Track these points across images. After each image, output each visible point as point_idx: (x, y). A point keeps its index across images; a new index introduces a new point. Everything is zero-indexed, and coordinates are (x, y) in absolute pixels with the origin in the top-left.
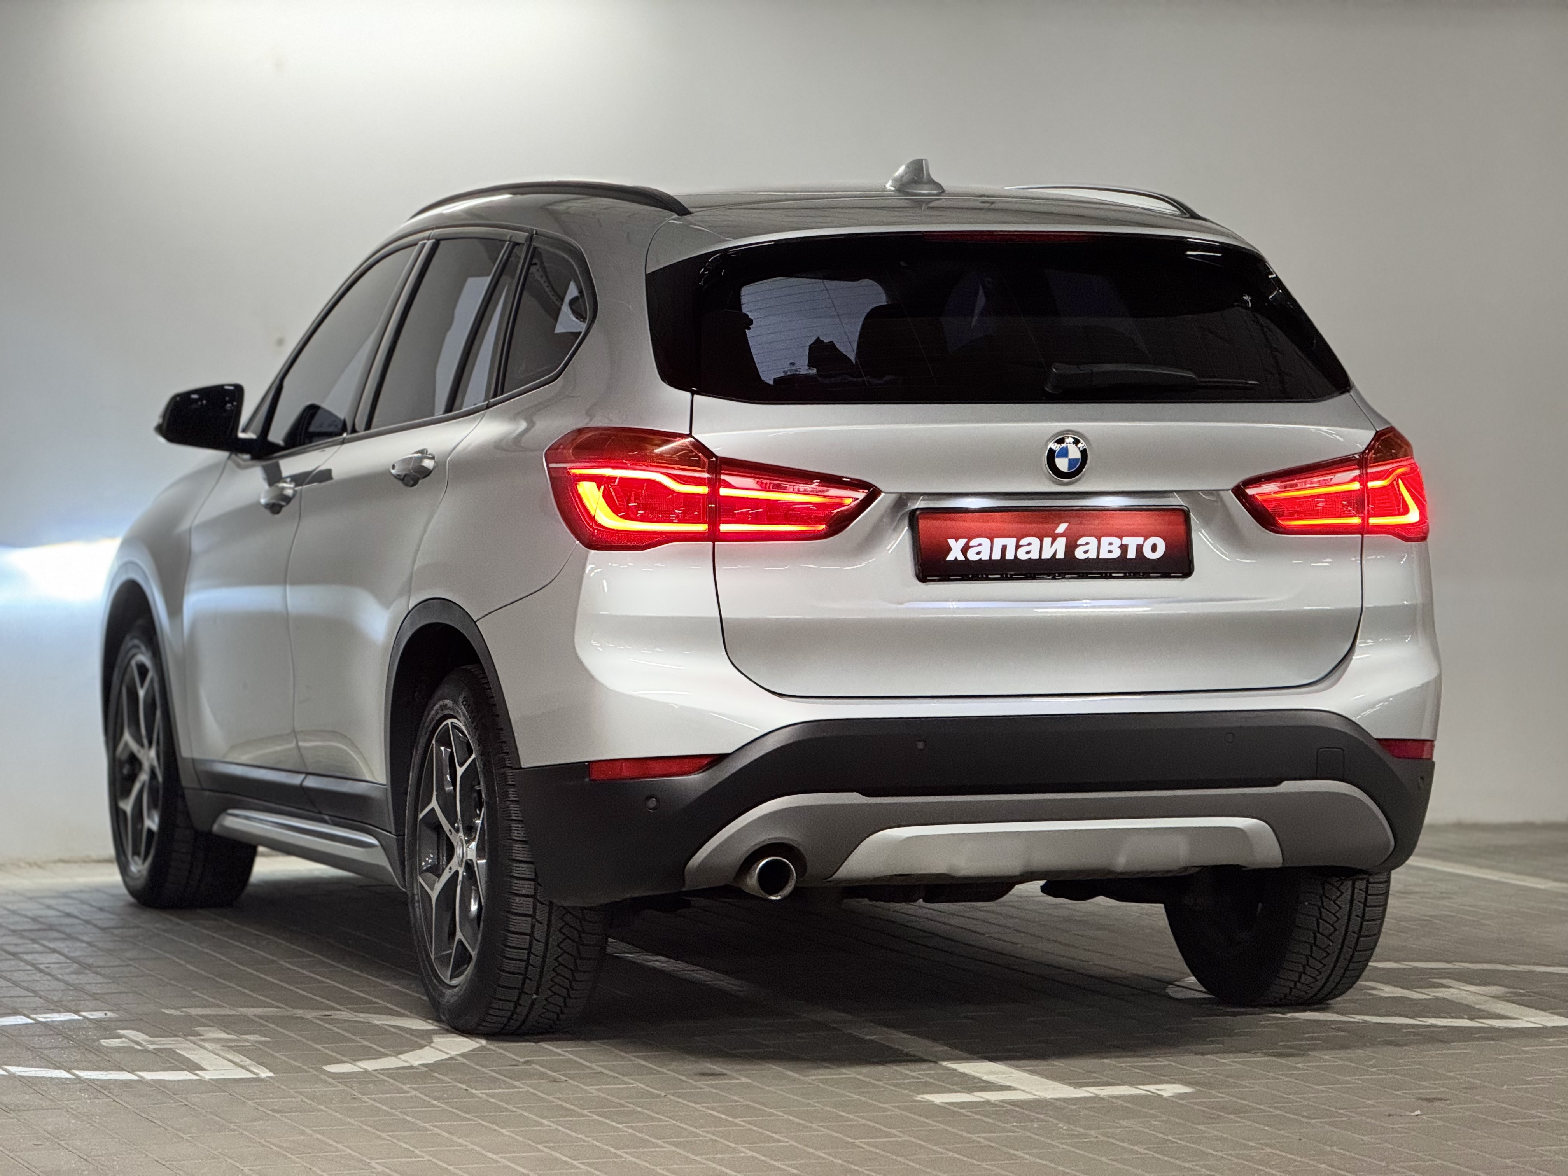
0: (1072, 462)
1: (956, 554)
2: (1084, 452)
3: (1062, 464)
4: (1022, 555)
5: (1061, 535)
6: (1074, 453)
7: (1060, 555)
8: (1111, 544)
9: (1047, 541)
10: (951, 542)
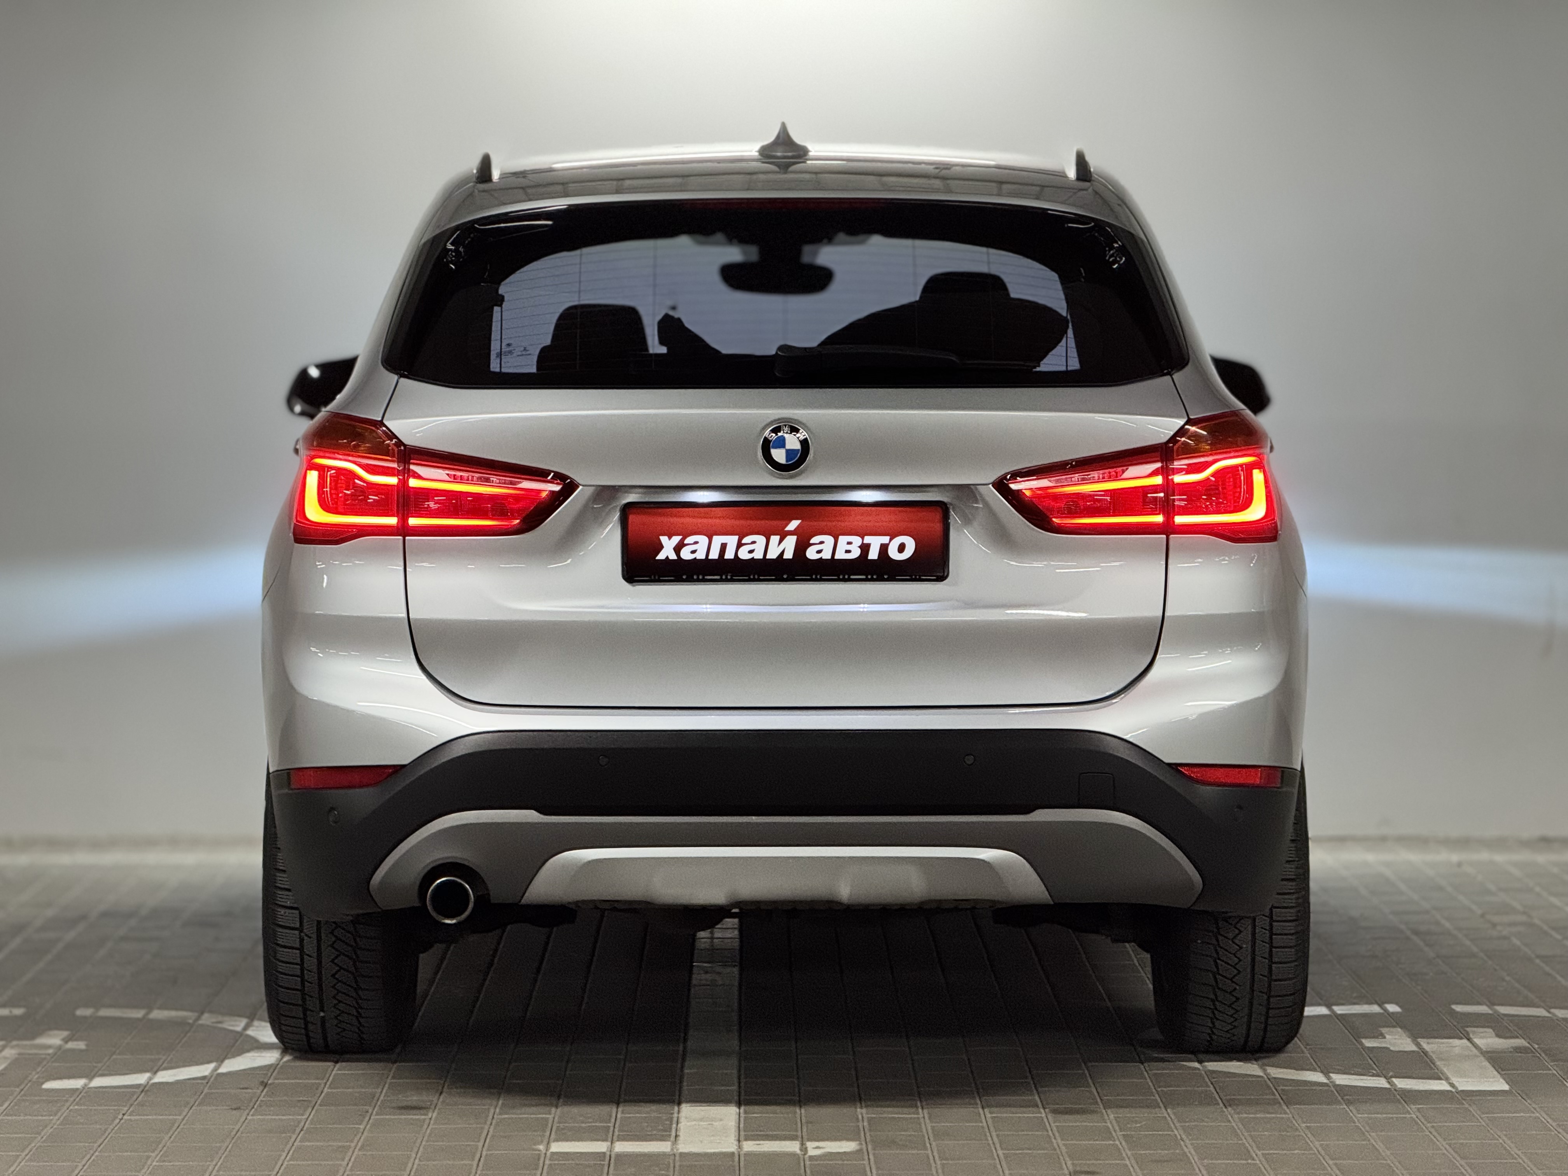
0: (790, 453)
1: (667, 552)
2: (805, 443)
3: (779, 455)
6: (793, 442)
8: (849, 543)
9: (775, 539)
10: (664, 539)
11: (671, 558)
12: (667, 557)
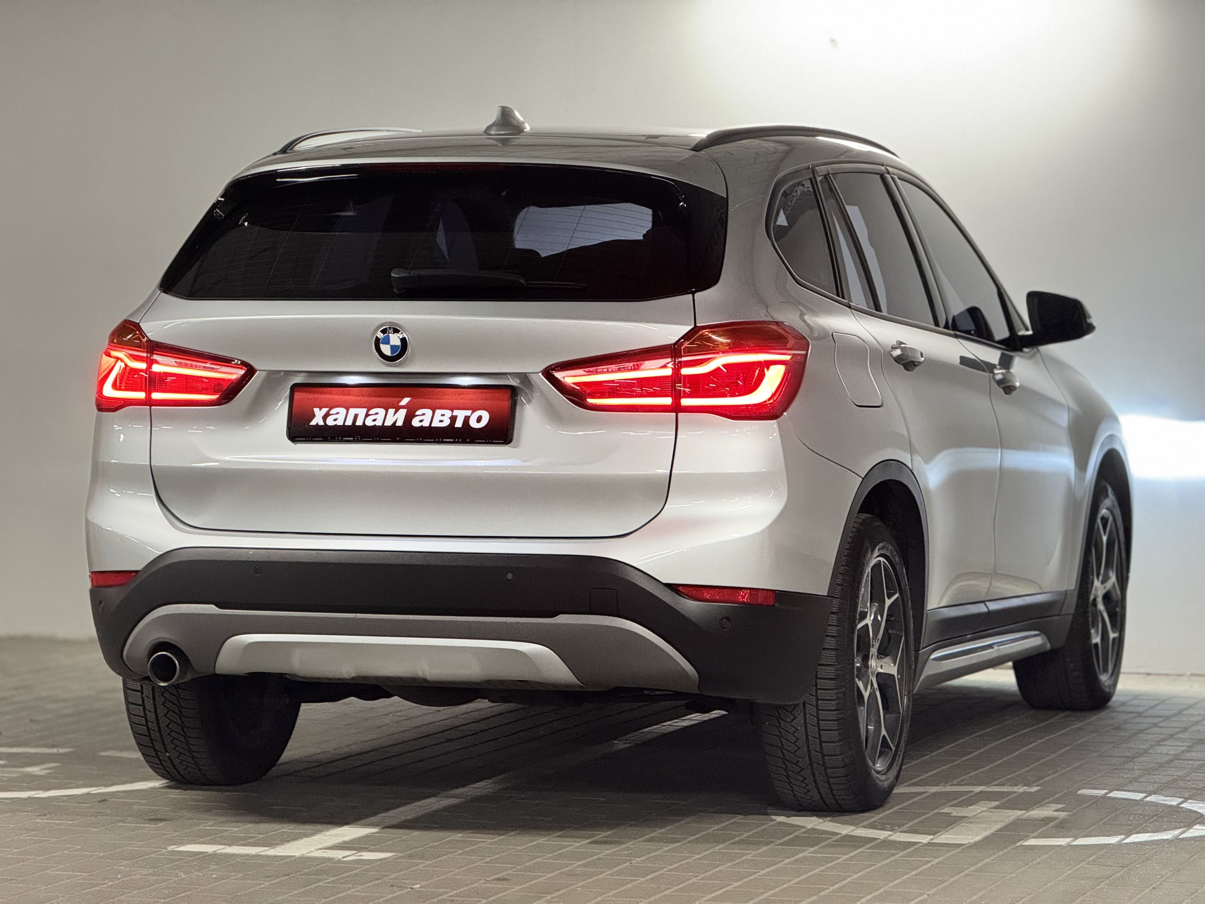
0: (393, 348)
1: (317, 420)
2: (403, 340)
3: (386, 349)
4: (369, 423)
5: (403, 407)
6: (395, 339)
7: (400, 423)
8: (443, 415)
11: (320, 424)
12: (317, 424)
